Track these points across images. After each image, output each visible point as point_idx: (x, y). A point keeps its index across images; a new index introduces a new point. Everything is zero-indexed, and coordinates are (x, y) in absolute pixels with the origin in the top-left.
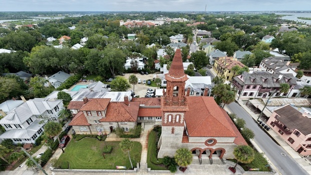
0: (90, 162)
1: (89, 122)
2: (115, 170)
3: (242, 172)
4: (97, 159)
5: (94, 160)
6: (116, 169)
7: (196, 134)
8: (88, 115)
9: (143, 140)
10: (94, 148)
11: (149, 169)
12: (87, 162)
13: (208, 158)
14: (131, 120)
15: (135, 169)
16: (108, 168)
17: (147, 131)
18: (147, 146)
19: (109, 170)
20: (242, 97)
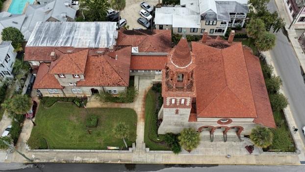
0: (73, 138)
1: (62, 84)
2: (106, 151)
3: (260, 152)
4: (80, 134)
5: (76, 136)
6: (107, 149)
7: (206, 113)
8: (59, 77)
9: (138, 106)
10: (73, 119)
11: (148, 149)
12: (69, 138)
13: (222, 134)
14: (121, 83)
15: (130, 149)
16: (96, 146)
17: (144, 91)
18: (144, 115)
19: (99, 151)
20: (297, 23)
